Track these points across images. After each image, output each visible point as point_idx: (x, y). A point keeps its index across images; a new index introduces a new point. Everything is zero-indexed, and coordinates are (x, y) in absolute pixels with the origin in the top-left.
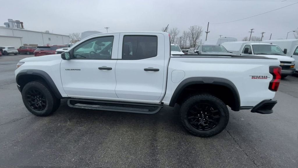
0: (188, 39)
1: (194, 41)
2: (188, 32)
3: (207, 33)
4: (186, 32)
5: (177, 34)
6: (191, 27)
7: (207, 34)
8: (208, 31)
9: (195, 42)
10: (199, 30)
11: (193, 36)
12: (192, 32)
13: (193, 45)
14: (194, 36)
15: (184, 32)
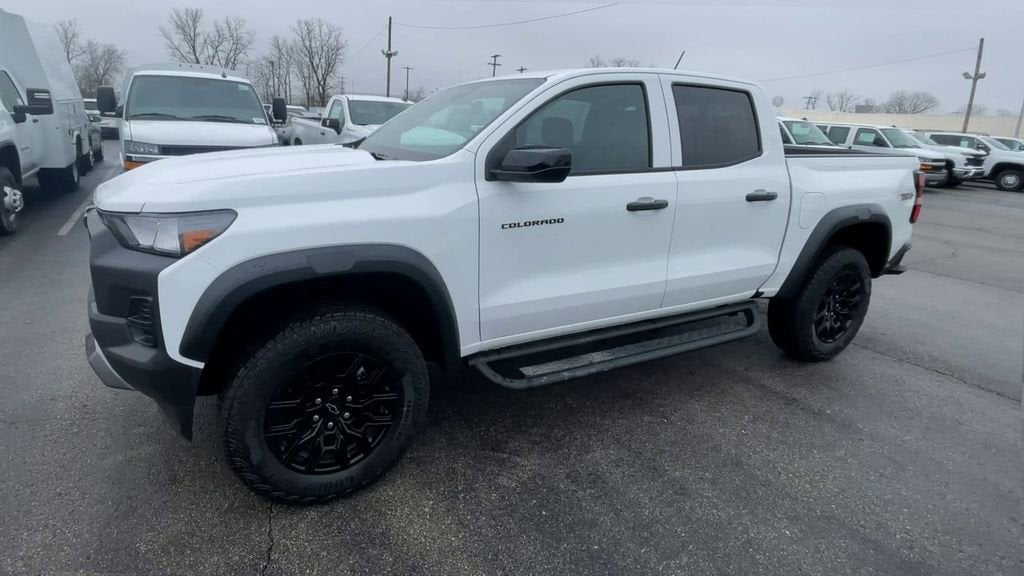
0: (294, 69)
1: (319, 83)
2: (290, 42)
3: (389, 56)
4: (280, 42)
5: (244, 47)
6: (299, 23)
7: (389, 60)
8: (393, 51)
9: (323, 84)
10: (332, 40)
11: (311, 59)
12: (307, 43)
13: (317, 98)
14: (316, 61)
15: (276, 39)
